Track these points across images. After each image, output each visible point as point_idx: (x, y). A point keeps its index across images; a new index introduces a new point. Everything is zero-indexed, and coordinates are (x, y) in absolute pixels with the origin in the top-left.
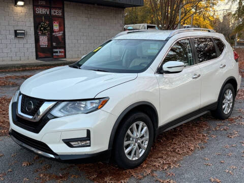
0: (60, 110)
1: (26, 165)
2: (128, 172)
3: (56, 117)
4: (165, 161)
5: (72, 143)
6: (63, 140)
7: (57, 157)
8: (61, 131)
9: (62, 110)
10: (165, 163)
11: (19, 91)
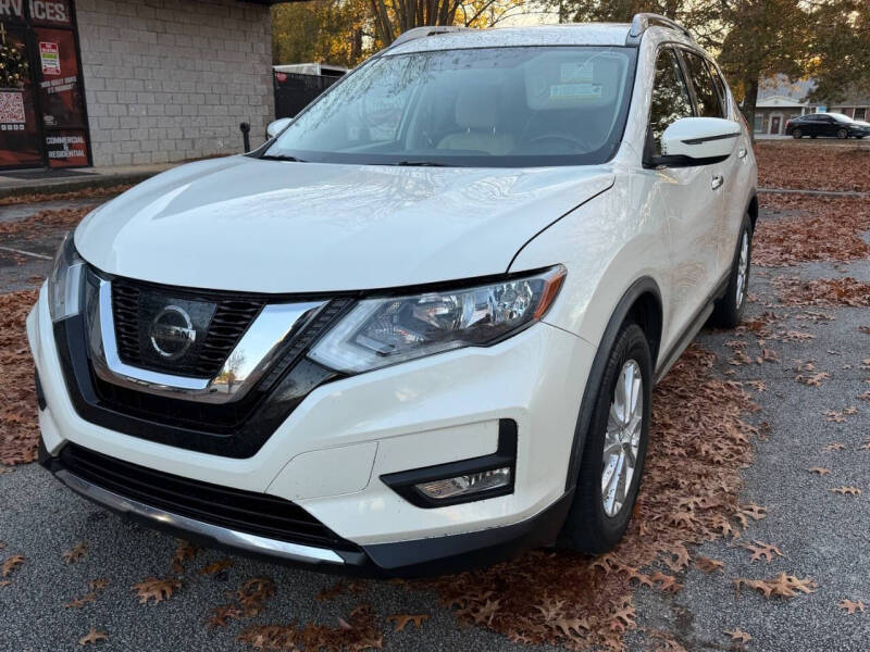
0: (353, 341)
1: (159, 597)
2: (608, 569)
3: (342, 375)
4: (698, 500)
5: (429, 489)
6: (384, 478)
7: (355, 559)
8: (377, 439)
9: (361, 340)
10: (701, 505)
11: (78, 266)
